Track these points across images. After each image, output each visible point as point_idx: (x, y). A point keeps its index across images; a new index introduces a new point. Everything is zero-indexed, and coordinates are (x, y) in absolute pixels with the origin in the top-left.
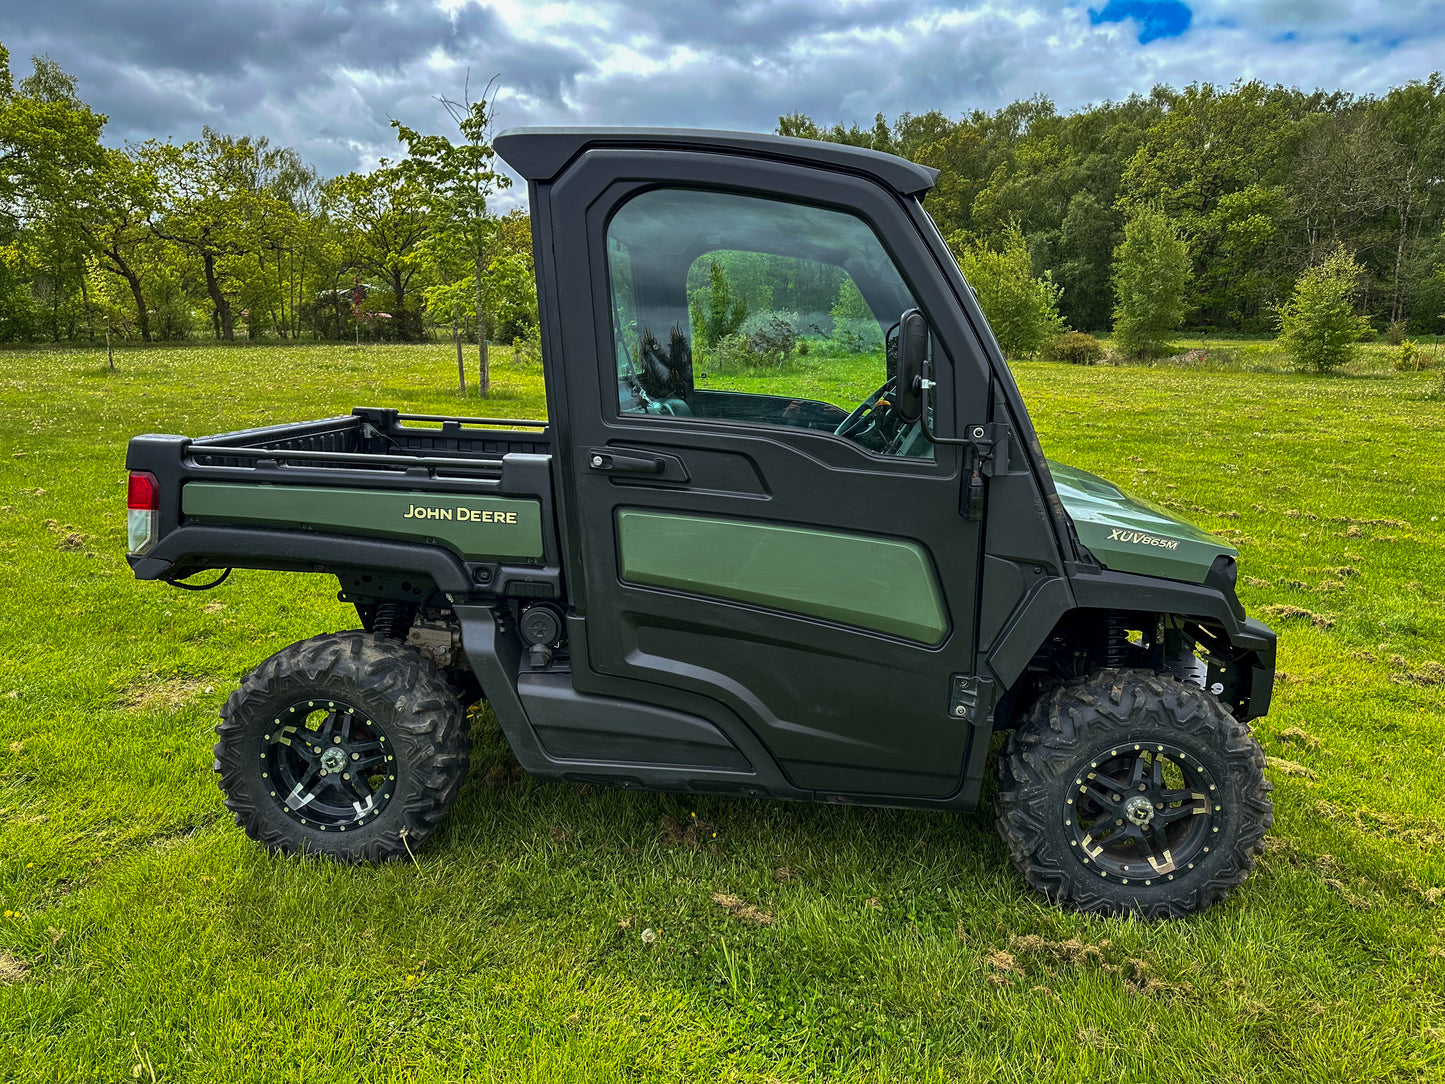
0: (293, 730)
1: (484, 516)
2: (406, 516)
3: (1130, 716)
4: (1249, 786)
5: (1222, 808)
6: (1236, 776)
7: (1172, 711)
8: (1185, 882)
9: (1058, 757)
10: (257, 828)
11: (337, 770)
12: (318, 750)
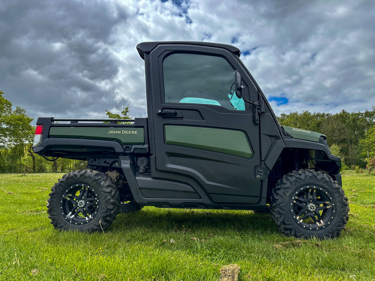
0: (71, 195)
1: (129, 132)
2: (108, 133)
3: (305, 178)
4: (341, 197)
5: (334, 204)
6: (337, 195)
7: (316, 176)
8: (328, 228)
9: (287, 191)
10: (57, 224)
11: (82, 206)
12: (77, 201)
